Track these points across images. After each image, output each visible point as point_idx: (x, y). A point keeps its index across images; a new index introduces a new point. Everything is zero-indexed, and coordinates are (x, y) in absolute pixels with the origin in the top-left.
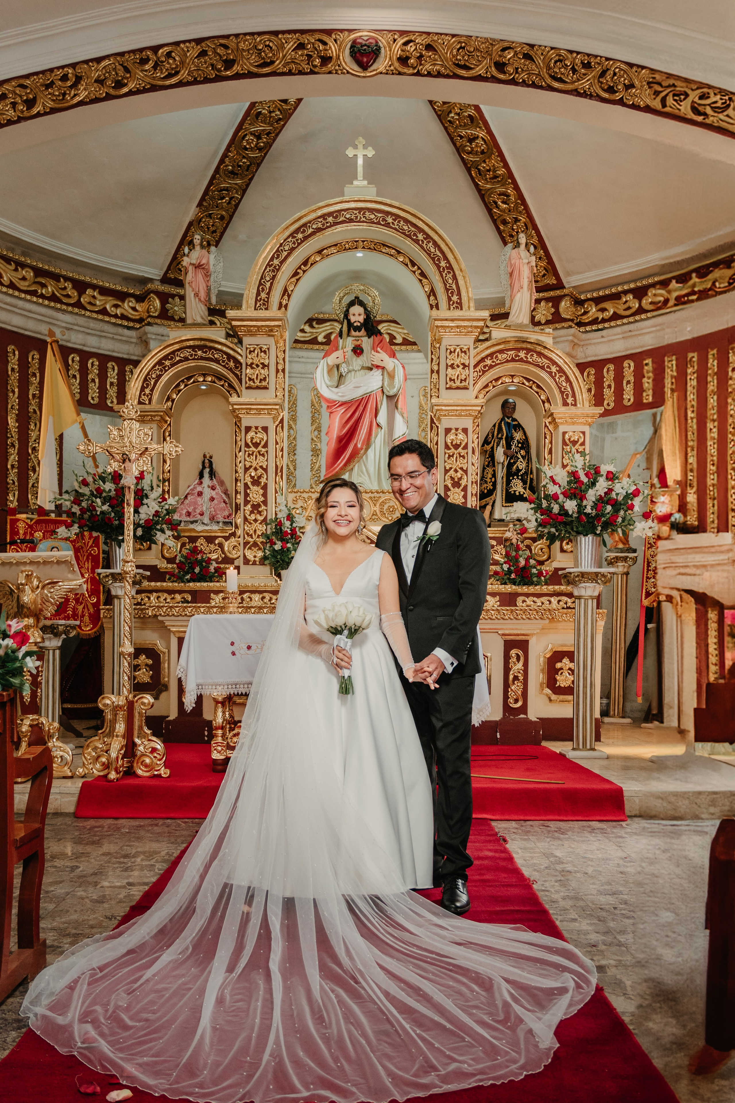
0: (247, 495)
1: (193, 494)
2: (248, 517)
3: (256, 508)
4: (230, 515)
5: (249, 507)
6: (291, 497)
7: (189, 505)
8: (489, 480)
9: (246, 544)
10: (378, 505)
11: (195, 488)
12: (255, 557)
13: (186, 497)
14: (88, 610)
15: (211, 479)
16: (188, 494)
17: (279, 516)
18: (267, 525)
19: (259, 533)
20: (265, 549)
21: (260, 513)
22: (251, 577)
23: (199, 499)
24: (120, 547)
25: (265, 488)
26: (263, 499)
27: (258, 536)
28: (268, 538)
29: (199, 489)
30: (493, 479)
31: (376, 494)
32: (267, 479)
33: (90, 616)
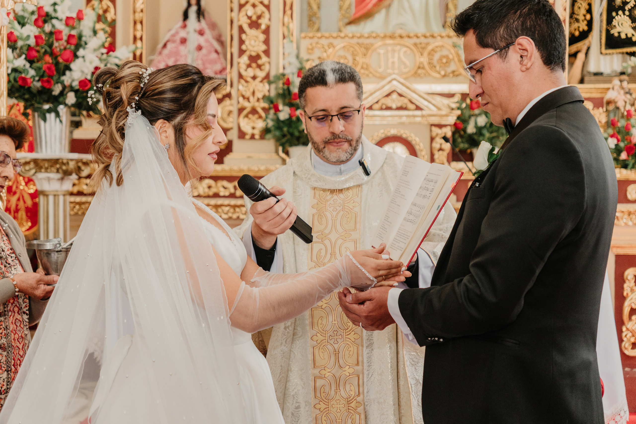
0: (242, 42)
1: (174, 42)
2: (244, 73)
3: (254, 59)
4: (224, 69)
5: (245, 59)
6: (305, 44)
7: (169, 56)
8: (581, 18)
9: (241, 110)
10: (426, 54)
11: (177, 33)
12: (253, 128)
13: (165, 46)
14: (25, 202)
15: (199, 20)
16: (168, 41)
17: (287, 71)
18: (270, 83)
19: (259, 95)
20: (267, 117)
21: (259, 67)
22: (249, 157)
23: (182, 48)
24: (45, 120)
25: (267, 32)
26: (264, 47)
27: (258, 100)
28: (271, 102)
29: (183, 34)
30: (588, 17)
31: (423, 40)
32: (270, 20)
33: (27, 210)
